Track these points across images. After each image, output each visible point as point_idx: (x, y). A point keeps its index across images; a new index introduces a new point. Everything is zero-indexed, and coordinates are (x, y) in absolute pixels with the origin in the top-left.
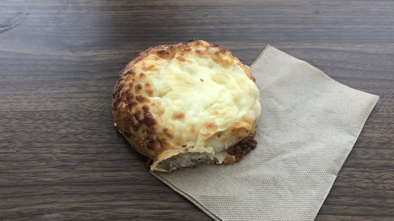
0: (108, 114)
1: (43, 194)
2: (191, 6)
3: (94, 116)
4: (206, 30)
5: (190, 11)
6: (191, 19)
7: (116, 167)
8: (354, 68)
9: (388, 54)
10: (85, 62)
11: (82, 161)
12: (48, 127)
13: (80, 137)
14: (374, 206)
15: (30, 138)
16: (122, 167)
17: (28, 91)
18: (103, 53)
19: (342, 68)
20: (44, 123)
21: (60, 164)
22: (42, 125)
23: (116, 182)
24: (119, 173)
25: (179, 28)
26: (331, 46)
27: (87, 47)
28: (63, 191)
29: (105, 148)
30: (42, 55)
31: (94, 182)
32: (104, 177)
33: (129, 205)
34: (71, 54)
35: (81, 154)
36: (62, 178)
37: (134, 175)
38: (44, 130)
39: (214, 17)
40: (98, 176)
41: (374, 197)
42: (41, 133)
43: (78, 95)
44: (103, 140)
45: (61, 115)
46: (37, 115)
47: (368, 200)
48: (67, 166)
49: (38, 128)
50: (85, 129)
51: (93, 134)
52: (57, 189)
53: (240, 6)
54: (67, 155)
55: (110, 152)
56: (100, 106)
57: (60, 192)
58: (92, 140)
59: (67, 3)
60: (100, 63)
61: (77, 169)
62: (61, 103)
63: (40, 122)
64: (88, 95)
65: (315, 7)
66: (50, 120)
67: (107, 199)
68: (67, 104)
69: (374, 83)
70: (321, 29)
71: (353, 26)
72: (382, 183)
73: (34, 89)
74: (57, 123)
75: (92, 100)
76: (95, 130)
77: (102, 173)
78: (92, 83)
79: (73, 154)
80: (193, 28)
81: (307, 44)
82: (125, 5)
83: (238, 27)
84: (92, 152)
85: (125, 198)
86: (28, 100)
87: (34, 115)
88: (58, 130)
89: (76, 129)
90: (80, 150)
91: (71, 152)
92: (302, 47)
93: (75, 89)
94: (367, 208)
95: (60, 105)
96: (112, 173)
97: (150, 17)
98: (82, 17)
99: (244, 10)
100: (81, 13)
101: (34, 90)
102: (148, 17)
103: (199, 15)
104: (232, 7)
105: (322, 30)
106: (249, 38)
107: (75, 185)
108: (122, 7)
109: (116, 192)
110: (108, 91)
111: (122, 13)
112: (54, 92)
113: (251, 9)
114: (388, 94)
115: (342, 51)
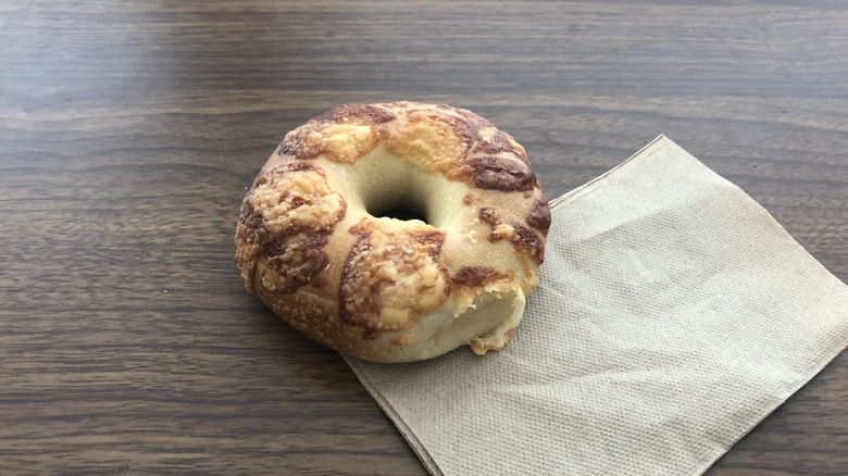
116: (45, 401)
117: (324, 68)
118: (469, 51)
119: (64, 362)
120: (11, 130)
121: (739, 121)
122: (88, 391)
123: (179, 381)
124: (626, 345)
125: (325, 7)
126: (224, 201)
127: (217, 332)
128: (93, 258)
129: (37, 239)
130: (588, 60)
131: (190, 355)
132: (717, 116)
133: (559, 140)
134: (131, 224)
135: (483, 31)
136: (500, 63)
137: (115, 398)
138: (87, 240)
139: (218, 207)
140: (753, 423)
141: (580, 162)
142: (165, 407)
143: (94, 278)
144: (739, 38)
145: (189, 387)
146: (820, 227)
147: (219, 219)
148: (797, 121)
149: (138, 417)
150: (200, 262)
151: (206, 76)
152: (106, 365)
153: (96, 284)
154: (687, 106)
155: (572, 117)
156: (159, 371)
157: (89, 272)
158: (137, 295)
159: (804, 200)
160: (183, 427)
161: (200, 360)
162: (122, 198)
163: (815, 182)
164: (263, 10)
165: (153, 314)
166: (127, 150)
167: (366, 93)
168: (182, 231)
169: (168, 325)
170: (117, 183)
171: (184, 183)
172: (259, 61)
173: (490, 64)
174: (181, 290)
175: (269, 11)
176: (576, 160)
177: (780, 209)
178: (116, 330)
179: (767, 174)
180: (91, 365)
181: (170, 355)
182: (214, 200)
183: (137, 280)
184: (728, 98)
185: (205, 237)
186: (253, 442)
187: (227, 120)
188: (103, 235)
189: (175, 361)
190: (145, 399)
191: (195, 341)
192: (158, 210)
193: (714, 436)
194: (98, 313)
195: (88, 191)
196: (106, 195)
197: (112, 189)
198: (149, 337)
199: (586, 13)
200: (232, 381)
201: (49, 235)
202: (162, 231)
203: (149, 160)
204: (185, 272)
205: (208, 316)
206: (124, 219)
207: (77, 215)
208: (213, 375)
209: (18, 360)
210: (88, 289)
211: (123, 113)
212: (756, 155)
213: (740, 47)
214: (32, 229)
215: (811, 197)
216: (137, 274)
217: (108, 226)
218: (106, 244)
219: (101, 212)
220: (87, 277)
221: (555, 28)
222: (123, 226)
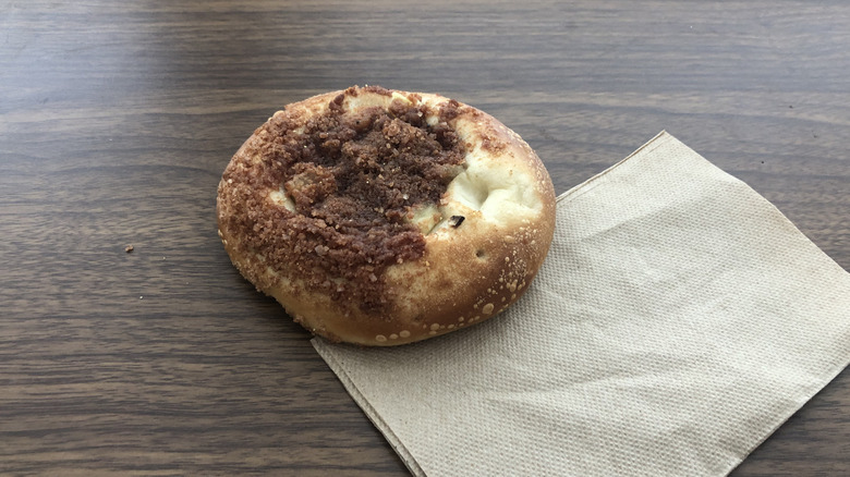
0: (60, 251)
2: (288, 12)
3: (26, 258)
4: (314, 63)
5: (286, 23)
6: (286, 41)
7: (61, 373)
9: (717, 115)
10: (27, 134)
16: (75, 372)
18: (74, 116)
19: (613, 146)
23: (56, 407)
24: (66, 386)
25: (255, 60)
26: (593, 97)
27: (38, 102)
29: (40, 328)
32: (28, 397)
33: (78, 461)
37: (100, 390)
39: (339, 36)
40: (13, 393)
44: (40, 310)
51: (20, 298)
53: (403, 12)
55: (52, 339)
56: (44, 235)
58: (14, 310)
59: (10, 5)
60: (63, 138)
64: (25, 208)
65: (568, 14)
67: (27, 448)
70: (576, 60)
71: (648, 54)
75: (31, 220)
76: (26, 287)
77: (23, 388)
78: (37, 182)
80: (288, 58)
81: (539, 94)
82: (142, 10)
83: (392, 58)
84: (10, 339)
85: (70, 445)
92: (527, 100)
96: (48, 387)
97: (193, 36)
98: (38, 36)
99: (409, 20)
100: (37, 27)
102: (189, 35)
103: (305, 31)
104: (382, 15)
105: (578, 64)
108: (134, 15)
109: (48, 432)
110: (71, 200)
111: (131, 29)
113: (423, 18)
115: (617, 108)
116: (8, 416)
117: (314, 67)
118: (463, 48)
119: (30, 374)
121: (745, 117)
122: (55, 404)
123: (153, 392)
124: (631, 349)
125: (314, 6)
126: (206, 203)
127: (195, 340)
128: (66, 263)
129: (6, 244)
130: (586, 56)
131: (165, 364)
132: (720, 112)
133: (559, 137)
134: (107, 227)
135: (476, 29)
136: (494, 61)
137: (84, 412)
138: (60, 244)
139: (199, 208)
140: (770, 430)
141: (579, 160)
142: (138, 420)
143: (66, 284)
144: (742, 34)
145: (164, 399)
146: (833, 224)
147: (201, 221)
148: (804, 116)
149: (108, 431)
150: (178, 266)
151: (189, 76)
152: (75, 376)
153: (67, 291)
154: (690, 101)
155: (571, 114)
156: (133, 382)
157: (60, 278)
158: (112, 301)
159: (815, 196)
161: (176, 369)
162: (98, 201)
163: (827, 177)
164: (251, 10)
165: (128, 321)
166: (105, 151)
168: (161, 235)
169: (141, 333)
170: (94, 185)
171: (165, 185)
172: (244, 61)
173: (486, 61)
174: (157, 296)
175: (256, 10)
176: (576, 157)
177: (791, 205)
178: (88, 339)
179: (776, 170)
180: (59, 376)
181: (145, 365)
182: (196, 202)
183: (112, 285)
184: (732, 93)
185: (183, 241)
186: (232, 457)
187: (210, 119)
188: (77, 241)
189: (150, 370)
190: (116, 412)
191: (172, 350)
192: (136, 213)
193: (729, 445)
194: (68, 321)
195: (62, 194)
196: (81, 197)
198: (123, 346)
199: (581, 10)
200: (210, 391)
201: (19, 240)
202: (140, 234)
203: (128, 162)
204: (162, 277)
205: (187, 323)
206: (99, 222)
207: (50, 219)
208: (190, 385)
210: (59, 296)
211: (101, 114)
212: (762, 150)
213: (743, 43)
215: (822, 192)
216: (111, 279)
217: (81, 229)
218: (81, 248)
219: (75, 215)
220: (57, 283)
221: (551, 25)
222: (98, 230)
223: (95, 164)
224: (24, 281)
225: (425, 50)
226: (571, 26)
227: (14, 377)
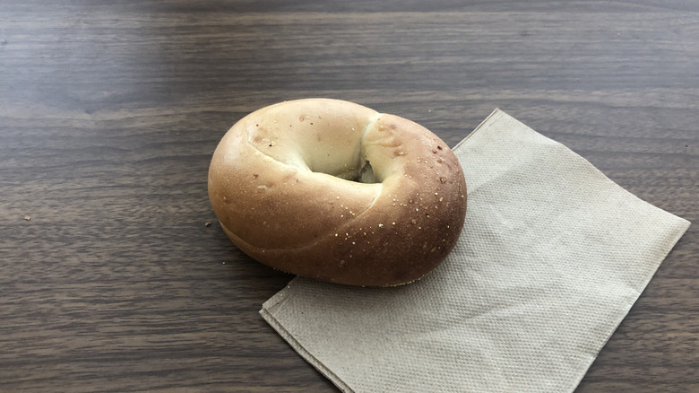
0: (154, 226)
1: (36, 379)
2: (301, 25)
3: (129, 232)
4: (328, 68)
5: (301, 34)
6: (303, 49)
7: (171, 325)
8: (589, 132)
9: (647, 107)
10: (112, 130)
11: (109, 316)
12: (45, 254)
13: (105, 270)
14: (628, 380)
15: (12, 275)
16: (182, 324)
17: (6, 188)
18: (146, 114)
19: (571, 134)
20: (38, 247)
21: (66, 321)
22: (32, 250)
23: (173, 352)
24: (177, 335)
25: (280, 66)
26: (549, 94)
27: (114, 103)
28: (74, 373)
29: (150, 289)
30: (32, 120)
31: (132, 353)
32: (150, 344)
34: (86, 116)
35: (107, 302)
36: (72, 348)
37: (204, 338)
38: (38, 258)
39: (343, 44)
40: (138, 341)
41: (627, 364)
42: (33, 266)
43: (102, 193)
44: (147, 274)
45: (70, 231)
46: (25, 231)
47: (617, 370)
48: (82, 325)
49: (26, 255)
50: (113, 255)
51: (129, 265)
52: (62, 370)
53: (389, 24)
54: (81, 304)
55: (160, 298)
56: (139, 213)
57: (69, 374)
58: (127, 275)
59: (79, 21)
60: (141, 133)
61: (100, 329)
62: (68, 208)
63: (31, 244)
64: (119, 192)
65: (522, 24)
66: (50, 240)
67: (156, 384)
68: (80, 210)
69: (625, 160)
70: (532, 63)
71: (587, 57)
72: (641, 338)
73: (18, 183)
74: (63, 247)
75: (127, 201)
76: (133, 256)
77: (145, 337)
78: (126, 169)
79: (91, 302)
80: (308, 65)
81: (508, 91)
82: (184, 24)
83: (387, 63)
84: (128, 298)
85: (189, 382)
86: (7, 204)
87: (19, 233)
88: (63, 258)
89: (98, 257)
90: (105, 294)
91: (89, 299)
92: (499, 97)
93: (94, 182)
94: (616, 384)
95: (67, 211)
96: (165, 336)
97: (229, 45)
98: (106, 47)
99: (397, 31)
100: (104, 40)
101: (19, 185)
102: (224, 45)
103: (316, 41)
104: (376, 27)
105: (534, 66)
106: (407, 82)
107: (94, 361)
108: (179, 28)
109: (171, 371)
110: (155, 184)
111: (178, 40)
112: (56, 187)
113: (408, 29)
114: (648, 178)
115: (569, 103)
116: (137, 359)
117: (328, 71)
118: (441, 54)
119: (148, 326)
120: (77, 128)
121: (669, 108)
122: (172, 350)
123: (246, 339)
128: (160, 236)
129: (111, 221)
130: (540, 60)
131: (251, 316)
132: (649, 105)
134: (188, 206)
135: (451, 37)
136: (469, 64)
138: (153, 220)
143: (162, 253)
144: (658, 39)
145: (253, 344)
149: (216, 371)
151: (232, 79)
152: (183, 327)
153: (165, 259)
154: (625, 96)
155: (534, 108)
156: (228, 331)
157: (157, 248)
158: (201, 267)
160: (254, 378)
162: (177, 185)
164: (270, 23)
165: (216, 282)
166: (175, 143)
167: (363, 91)
169: (229, 291)
170: (170, 172)
173: (462, 64)
174: (236, 262)
175: (275, 23)
178: (187, 297)
179: (697, 152)
180: (170, 328)
181: (235, 317)
183: (199, 254)
184: (657, 89)
188: (165, 218)
189: (240, 322)
190: (219, 355)
191: (254, 305)
194: (170, 283)
195: (147, 179)
196: (162, 182)
197: (167, 177)
198: (216, 302)
199: (534, 20)
201: (120, 217)
203: (194, 152)
206: (181, 203)
207: (141, 200)
209: (110, 324)
210: (159, 263)
211: (167, 112)
212: (685, 136)
213: (660, 47)
214: (105, 213)
216: (199, 249)
217: (168, 208)
218: (169, 224)
219: (161, 197)
220: (156, 252)
221: (509, 34)
222: (181, 208)
223: (169, 153)
224: (129, 251)
225: (413, 56)
226: (524, 34)
227: (137, 329)
